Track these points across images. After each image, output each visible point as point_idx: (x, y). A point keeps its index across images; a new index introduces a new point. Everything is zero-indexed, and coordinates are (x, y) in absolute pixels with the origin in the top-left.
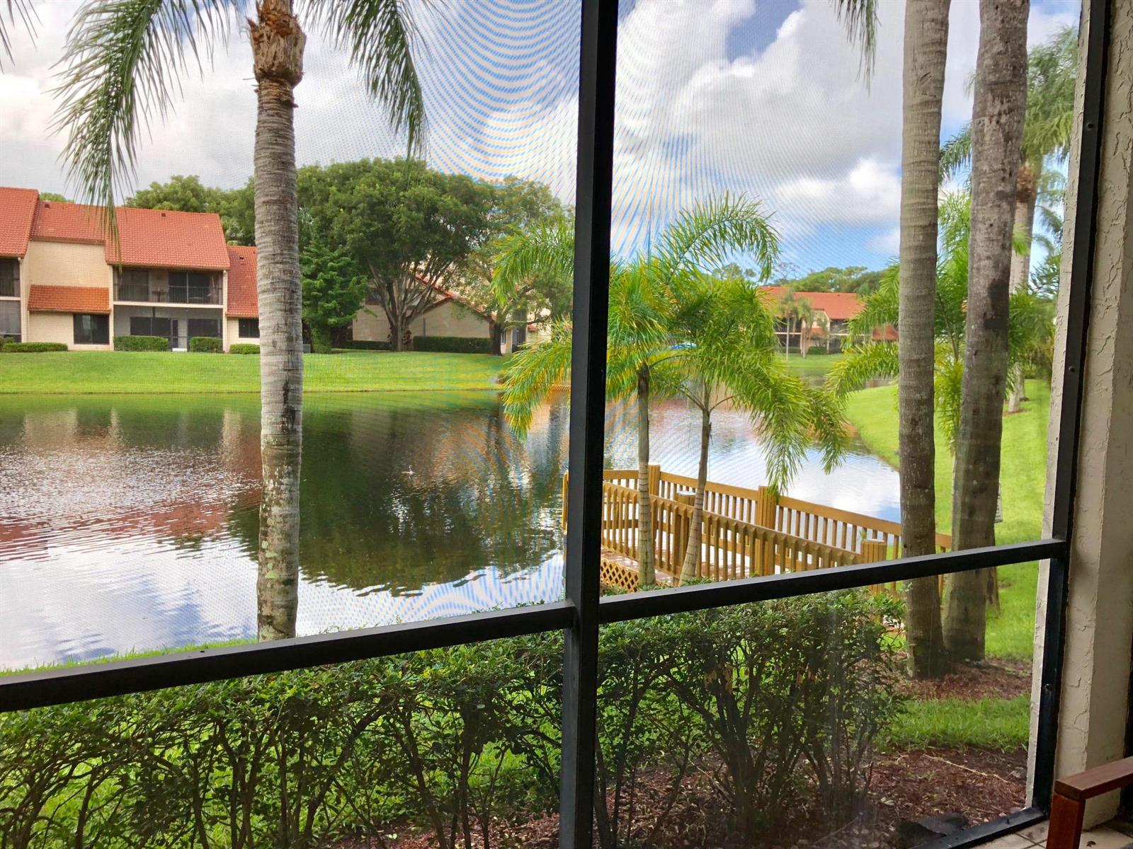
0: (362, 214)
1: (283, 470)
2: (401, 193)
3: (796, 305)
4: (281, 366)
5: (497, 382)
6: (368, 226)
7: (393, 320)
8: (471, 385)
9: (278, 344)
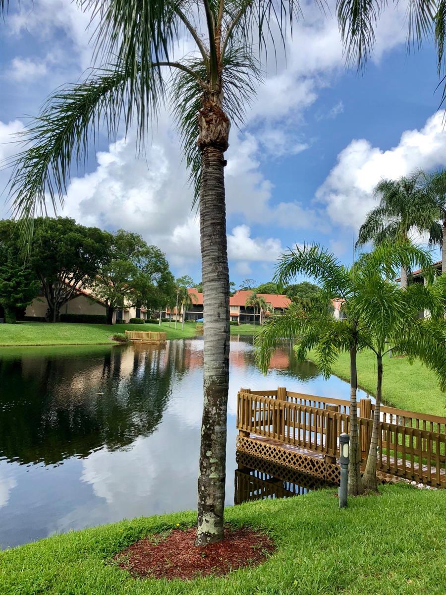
0: (39, 246)
2: (62, 236)
3: (258, 300)
5: (113, 340)
6: (43, 253)
7: (52, 305)
8: (99, 341)
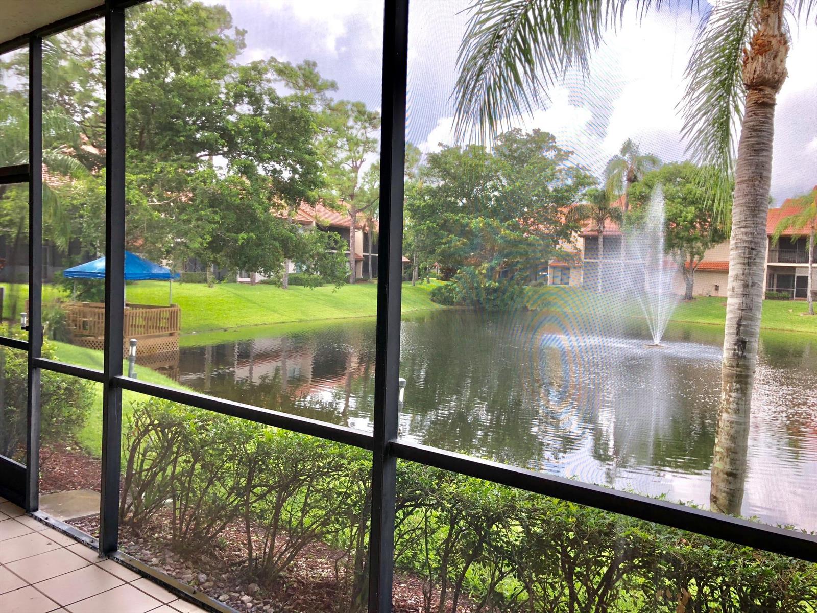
1: (732, 386)
4: (737, 306)
9: (736, 290)
